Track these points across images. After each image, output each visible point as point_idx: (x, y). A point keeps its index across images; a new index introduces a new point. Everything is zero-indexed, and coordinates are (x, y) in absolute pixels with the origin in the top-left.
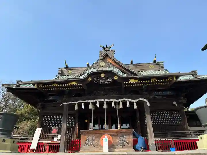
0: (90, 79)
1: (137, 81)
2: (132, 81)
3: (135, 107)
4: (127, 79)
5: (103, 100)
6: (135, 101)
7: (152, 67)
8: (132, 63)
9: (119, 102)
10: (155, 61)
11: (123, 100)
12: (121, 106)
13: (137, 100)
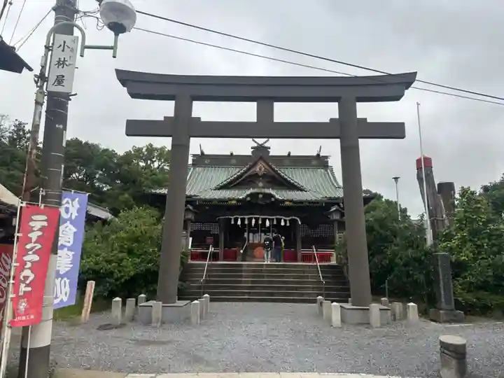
0: (249, 199)
1: (291, 204)
2: (287, 203)
3: (288, 224)
4: (283, 201)
5: (258, 216)
6: (288, 219)
7: (314, 162)
8: (289, 154)
9: (273, 219)
10: (318, 155)
11: (278, 217)
12: (275, 223)
13: (291, 218)
